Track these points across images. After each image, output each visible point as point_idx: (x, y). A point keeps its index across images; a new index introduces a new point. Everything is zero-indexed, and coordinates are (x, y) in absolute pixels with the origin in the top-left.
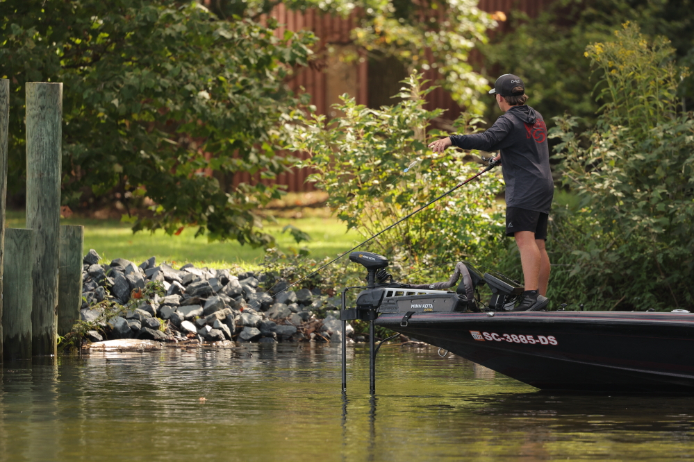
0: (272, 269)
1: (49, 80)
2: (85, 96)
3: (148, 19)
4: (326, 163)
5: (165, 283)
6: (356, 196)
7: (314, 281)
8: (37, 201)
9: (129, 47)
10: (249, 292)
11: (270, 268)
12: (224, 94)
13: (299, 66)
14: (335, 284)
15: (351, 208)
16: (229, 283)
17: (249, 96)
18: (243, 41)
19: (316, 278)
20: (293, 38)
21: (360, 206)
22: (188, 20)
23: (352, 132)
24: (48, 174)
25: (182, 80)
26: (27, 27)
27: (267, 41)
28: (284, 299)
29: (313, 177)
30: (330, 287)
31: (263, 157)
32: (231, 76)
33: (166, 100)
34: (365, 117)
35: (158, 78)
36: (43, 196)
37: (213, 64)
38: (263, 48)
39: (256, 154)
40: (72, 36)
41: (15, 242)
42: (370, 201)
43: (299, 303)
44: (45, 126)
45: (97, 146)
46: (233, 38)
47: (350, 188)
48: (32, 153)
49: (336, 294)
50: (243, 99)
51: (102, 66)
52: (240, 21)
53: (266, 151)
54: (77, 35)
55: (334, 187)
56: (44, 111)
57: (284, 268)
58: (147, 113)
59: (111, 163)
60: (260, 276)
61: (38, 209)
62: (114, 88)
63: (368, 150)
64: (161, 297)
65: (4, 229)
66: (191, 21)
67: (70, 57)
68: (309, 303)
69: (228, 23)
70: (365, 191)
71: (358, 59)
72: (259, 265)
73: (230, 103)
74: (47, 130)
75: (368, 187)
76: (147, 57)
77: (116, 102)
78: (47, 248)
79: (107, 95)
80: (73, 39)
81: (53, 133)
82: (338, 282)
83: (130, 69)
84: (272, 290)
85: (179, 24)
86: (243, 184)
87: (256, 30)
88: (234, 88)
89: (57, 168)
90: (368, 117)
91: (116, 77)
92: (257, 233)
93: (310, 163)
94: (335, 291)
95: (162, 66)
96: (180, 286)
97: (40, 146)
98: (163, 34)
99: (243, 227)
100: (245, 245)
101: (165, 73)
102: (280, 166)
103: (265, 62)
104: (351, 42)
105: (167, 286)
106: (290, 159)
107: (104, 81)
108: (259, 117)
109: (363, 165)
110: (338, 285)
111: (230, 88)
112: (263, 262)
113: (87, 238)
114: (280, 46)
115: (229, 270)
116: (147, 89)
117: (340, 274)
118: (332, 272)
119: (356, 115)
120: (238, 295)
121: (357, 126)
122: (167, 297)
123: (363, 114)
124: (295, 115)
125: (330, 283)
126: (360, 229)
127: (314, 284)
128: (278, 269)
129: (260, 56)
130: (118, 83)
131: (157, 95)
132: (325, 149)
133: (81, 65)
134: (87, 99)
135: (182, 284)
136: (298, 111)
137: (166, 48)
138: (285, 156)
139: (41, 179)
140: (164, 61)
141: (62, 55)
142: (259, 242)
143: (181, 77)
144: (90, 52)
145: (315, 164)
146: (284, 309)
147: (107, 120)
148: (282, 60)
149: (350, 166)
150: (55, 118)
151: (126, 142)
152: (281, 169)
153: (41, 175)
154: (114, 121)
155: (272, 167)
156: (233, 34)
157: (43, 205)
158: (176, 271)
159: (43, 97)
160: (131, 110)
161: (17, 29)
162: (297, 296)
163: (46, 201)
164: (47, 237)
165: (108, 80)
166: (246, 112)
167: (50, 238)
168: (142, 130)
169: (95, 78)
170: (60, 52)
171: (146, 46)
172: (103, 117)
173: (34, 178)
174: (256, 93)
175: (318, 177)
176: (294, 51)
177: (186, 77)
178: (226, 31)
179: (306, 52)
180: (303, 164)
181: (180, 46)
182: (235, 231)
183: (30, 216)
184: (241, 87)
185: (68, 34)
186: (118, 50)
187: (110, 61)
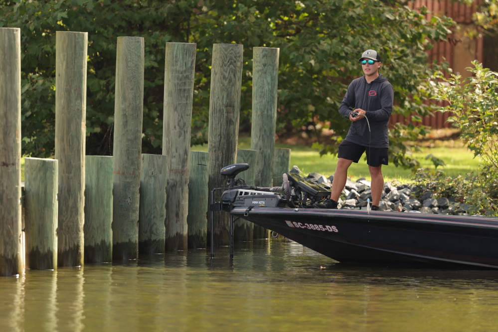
0: (420, 183)
1: (265, 45)
2: (291, 57)
3: (337, 4)
4: (461, 109)
5: (346, 190)
6: (481, 133)
7: (450, 192)
8: (259, 130)
9: (322, 24)
10: (405, 198)
11: (419, 181)
12: (388, 59)
13: (441, 41)
14: (465, 195)
15: (477, 141)
16: (390, 192)
17: (406, 62)
18: (402, 22)
19: (451, 190)
20: (438, 21)
21: (483, 140)
22: (365, 6)
23: (480, 87)
24: (268, 112)
25: (359, 48)
26: (249, 7)
27: (419, 22)
28: (429, 204)
29: (451, 118)
30: (461, 196)
31: (414, 104)
32: (393, 47)
33: (347, 62)
34: (488, 77)
35: (342, 46)
36: (263, 127)
37: (381, 39)
38: (416, 27)
39: (409, 102)
40: (282, 14)
41: (243, 159)
42: (491, 136)
43: (439, 207)
44: (266, 78)
45: (297, 92)
46: (395, 20)
47: (477, 127)
48: (256, 97)
49: (465, 202)
50: (402, 64)
51: (302, 37)
52: (400, 7)
53: (416, 100)
54: (286, 14)
55: (466, 125)
56: (266, 68)
57: (429, 182)
58: (333, 70)
59: (307, 105)
60: (412, 188)
61: (260, 137)
62: (312, 52)
63: (491, 101)
64: (343, 200)
65: (236, 150)
66: (367, 6)
67: (280, 29)
68: (446, 207)
69: (392, 9)
70: (488, 129)
71: (478, 35)
72: (412, 180)
73: (393, 66)
74: (267, 81)
75: (490, 126)
76: (334, 31)
77: (312, 62)
78: (265, 164)
79: (307, 56)
80: (282, 17)
81: (272, 84)
82: (467, 193)
83: (323, 39)
84: (421, 197)
85: (359, 9)
86: (398, 124)
87: (412, 14)
88: (396, 56)
89: (274, 108)
90: (491, 77)
91: (313, 44)
92: (407, 158)
93: (449, 109)
94: (465, 200)
95: (345, 38)
96: (356, 193)
97: (262, 92)
98: (347, 15)
99: (398, 154)
100: (399, 166)
101: (347, 43)
102: (426, 111)
103: (417, 37)
104: (472, 22)
105: (347, 193)
106: (433, 107)
107: (304, 47)
108: (412, 77)
109: (487, 111)
110: (467, 195)
111: (392, 56)
112: (414, 178)
113: (292, 158)
114: (428, 26)
115: (391, 183)
116: (335, 53)
117: (469, 188)
118: (463, 186)
119: (483, 75)
120: (396, 200)
121: (483, 83)
122: (347, 201)
123: (488, 75)
124: (437, 75)
125: (461, 194)
126: (483, 156)
127: (450, 194)
128: (425, 183)
129: (414, 33)
130: (314, 49)
131: (341, 58)
132: (461, 99)
133: (288, 35)
134: (292, 59)
135: (357, 192)
136: (439, 72)
137: (348, 25)
138: (430, 104)
139: (262, 115)
140: (346, 34)
141: (274, 28)
142: (409, 165)
143: (358, 46)
144: (294, 26)
145: (453, 110)
146: (429, 211)
147: (305, 75)
148: (429, 37)
149: (477, 112)
150: (273, 72)
151: (318, 90)
152: (426, 113)
153: (262, 112)
154: (309, 76)
155: (420, 111)
156: (395, 17)
157: (263, 133)
158: (354, 182)
159: (265, 58)
160: (322, 68)
161: (243, 8)
162: (438, 202)
163: (265, 131)
164: (265, 157)
165: (307, 46)
166: (403, 73)
167: (267, 157)
168: (329, 83)
169: (298, 44)
170: (273, 26)
171: (334, 23)
172: (302, 73)
173: (258, 115)
174: (411, 59)
175: (455, 118)
176: (438, 30)
177: (362, 46)
178: (390, 14)
179: (446, 31)
180: (445, 109)
181: (358, 24)
182: (392, 157)
183: (254, 141)
184: (400, 55)
185: (279, 12)
186: (315, 25)
187: (308, 33)
